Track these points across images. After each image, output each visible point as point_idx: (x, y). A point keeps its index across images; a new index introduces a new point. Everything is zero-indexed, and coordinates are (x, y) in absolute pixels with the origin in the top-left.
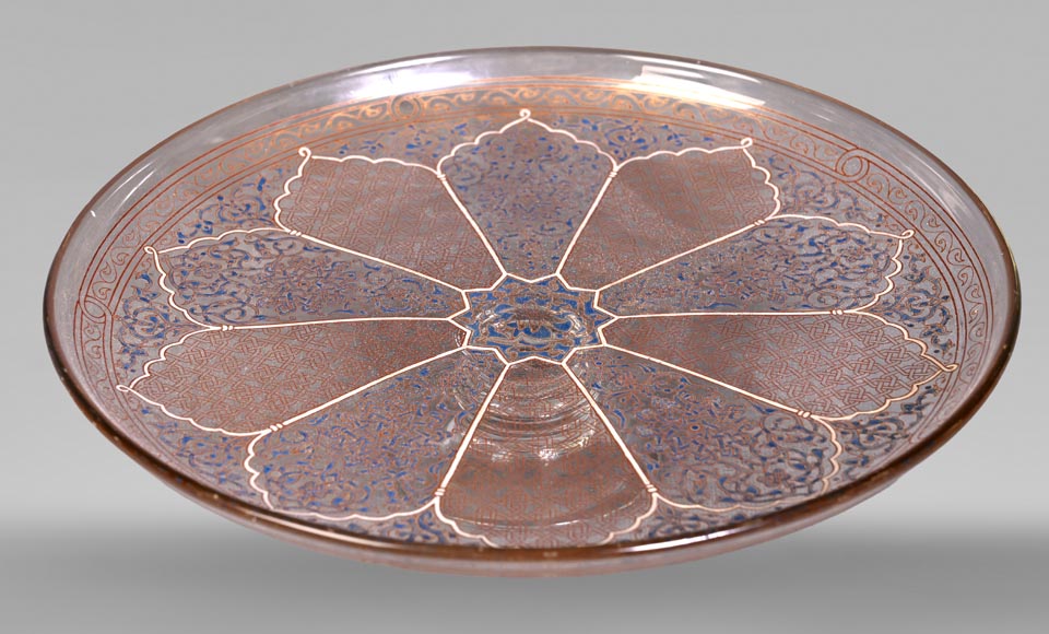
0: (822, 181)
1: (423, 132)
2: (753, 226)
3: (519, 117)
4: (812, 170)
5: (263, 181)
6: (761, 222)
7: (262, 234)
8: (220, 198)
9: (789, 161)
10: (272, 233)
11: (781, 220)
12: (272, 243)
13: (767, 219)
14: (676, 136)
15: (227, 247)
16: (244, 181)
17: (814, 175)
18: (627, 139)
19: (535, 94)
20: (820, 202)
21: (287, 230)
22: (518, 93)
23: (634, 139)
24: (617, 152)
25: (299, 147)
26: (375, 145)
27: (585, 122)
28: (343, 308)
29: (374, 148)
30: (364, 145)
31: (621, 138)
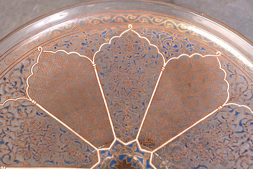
0: (247, 83)
1: (89, 35)
2: (217, 110)
3: (128, 28)
4: (243, 75)
5: (23, 66)
6: (221, 107)
7: (21, 101)
8: (5, 79)
9: (235, 68)
10: (25, 101)
11: (229, 107)
12: (24, 108)
13: (223, 106)
14: (190, 45)
15: (6, 110)
16: (15, 68)
17: (244, 78)
18: (170, 45)
19: (135, 17)
20: (246, 95)
21: (31, 100)
22: (128, 17)
23: (173, 45)
24: (166, 53)
25: (38, 46)
26: (69, 43)
27: (154, 33)
28: (49, 160)
29: (68, 45)
30: (64, 44)
31: (168, 44)
